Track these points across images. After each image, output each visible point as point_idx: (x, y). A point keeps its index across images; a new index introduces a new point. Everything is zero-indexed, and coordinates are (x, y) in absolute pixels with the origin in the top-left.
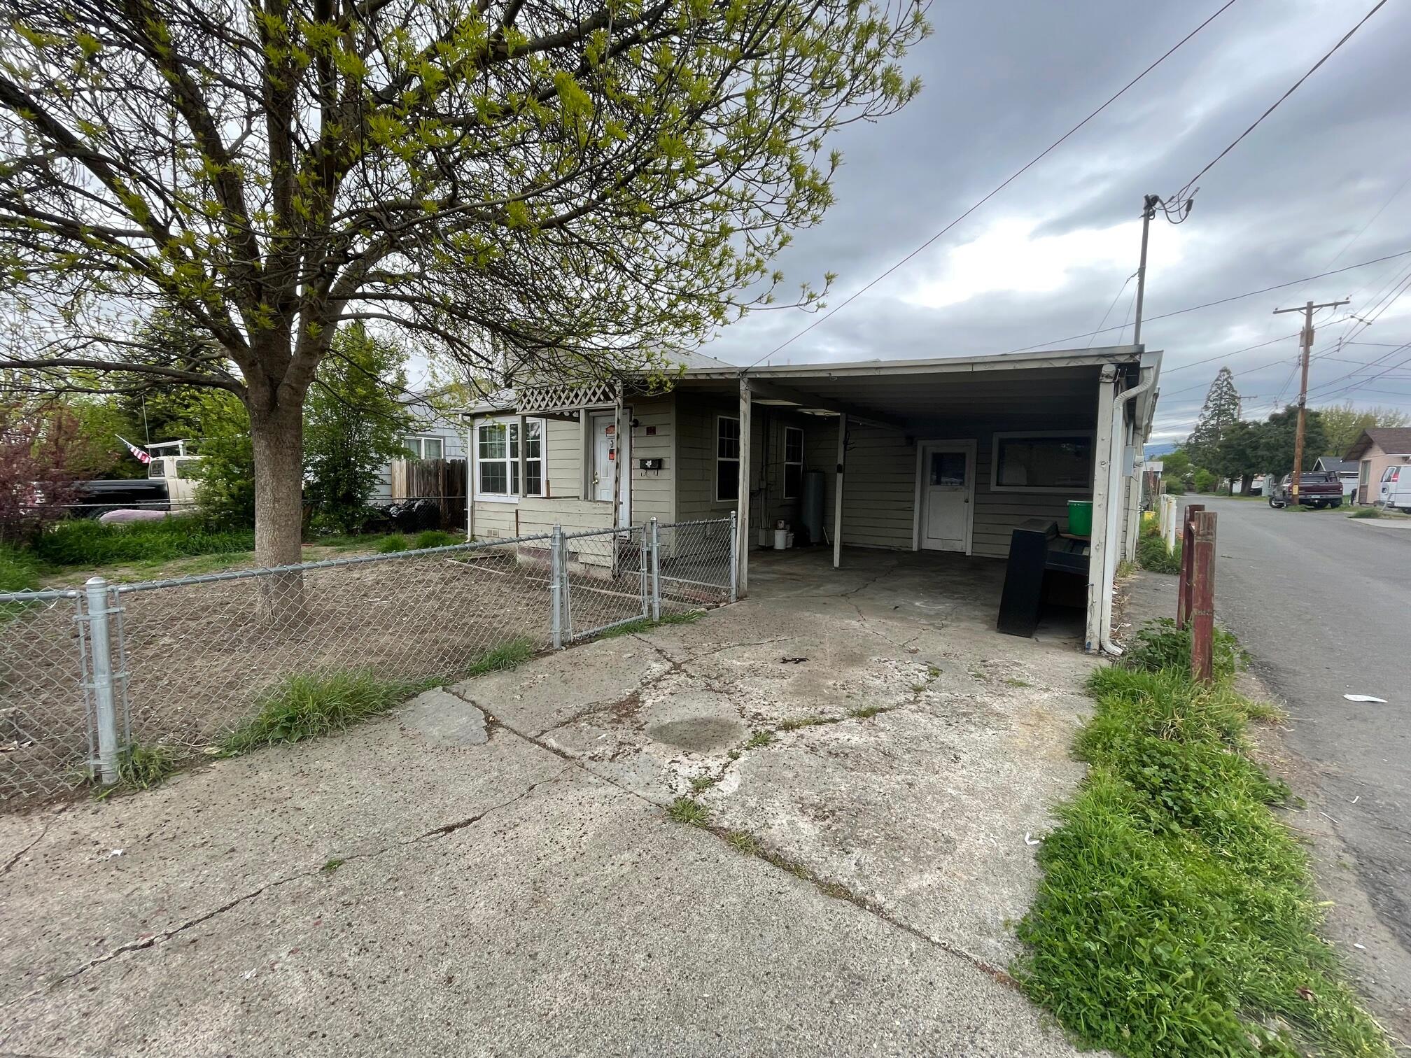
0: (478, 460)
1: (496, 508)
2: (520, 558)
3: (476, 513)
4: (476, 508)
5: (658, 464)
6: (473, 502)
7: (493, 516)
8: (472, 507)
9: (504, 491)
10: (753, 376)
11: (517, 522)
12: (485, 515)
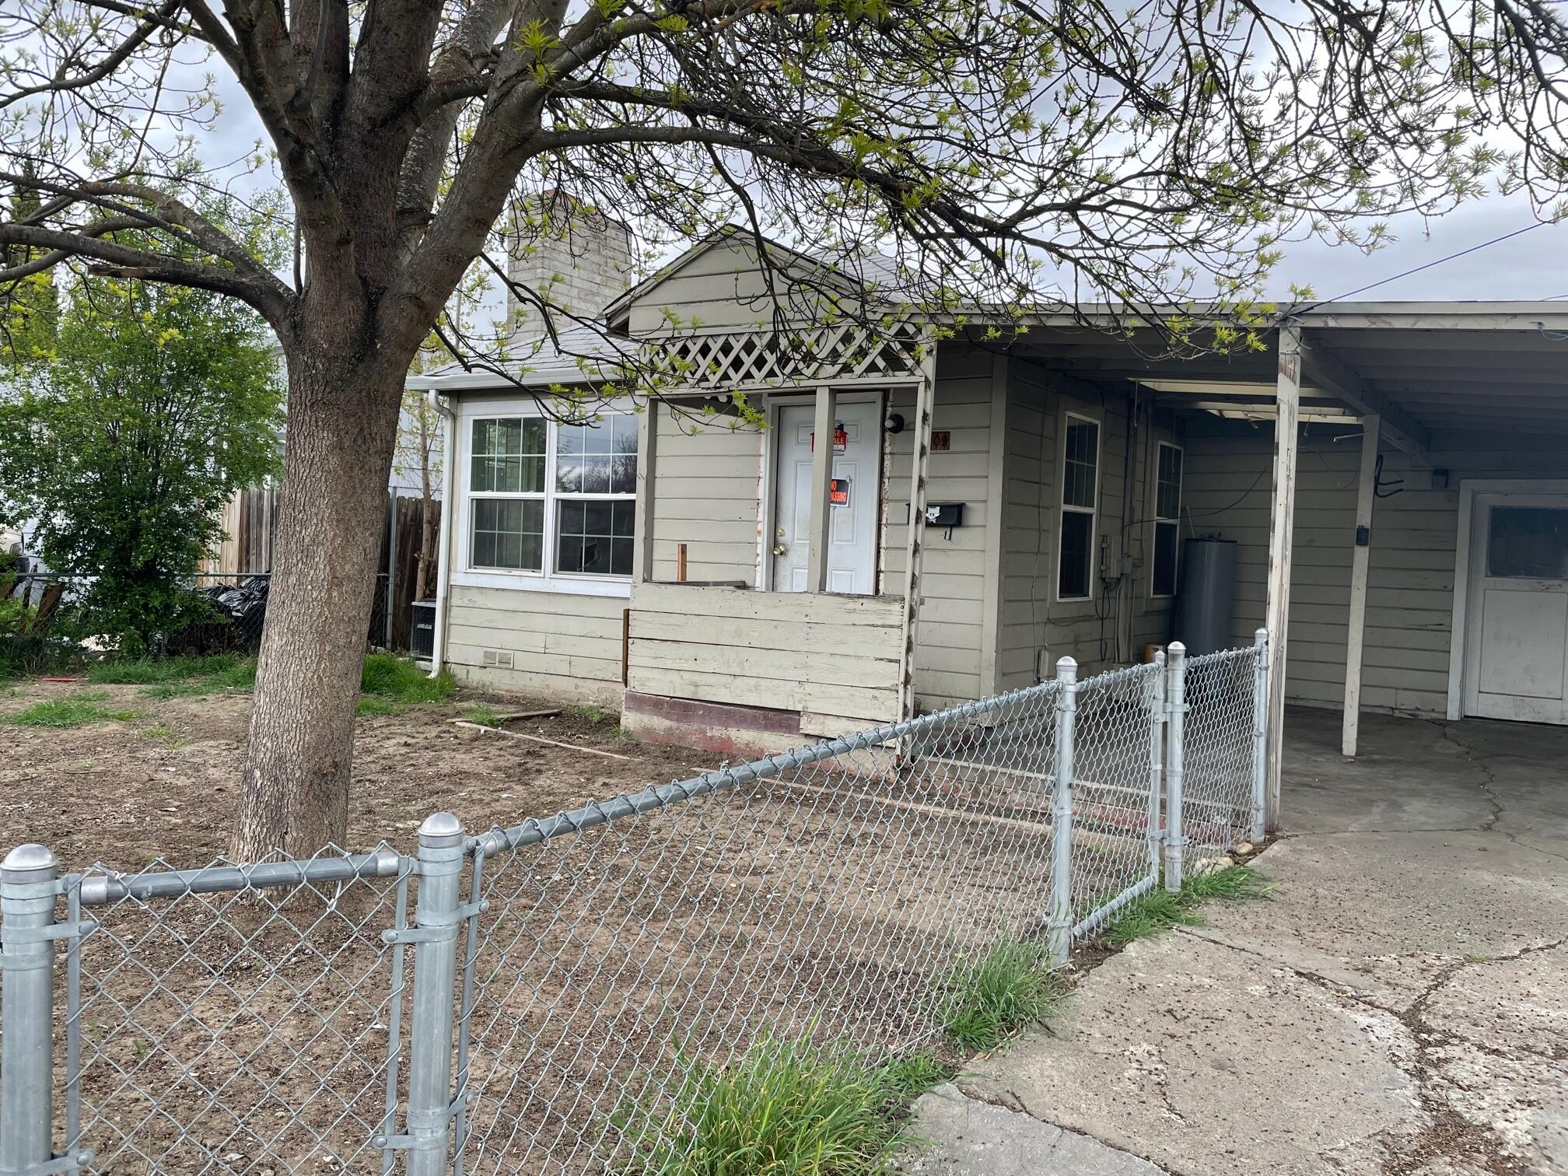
0: (466, 494)
1: (512, 603)
2: (630, 720)
3: (454, 612)
4: (455, 601)
5: (953, 516)
6: (449, 587)
7: (501, 620)
8: (446, 599)
9: (537, 565)
10: (1317, 323)
11: (627, 637)
12: (475, 617)
